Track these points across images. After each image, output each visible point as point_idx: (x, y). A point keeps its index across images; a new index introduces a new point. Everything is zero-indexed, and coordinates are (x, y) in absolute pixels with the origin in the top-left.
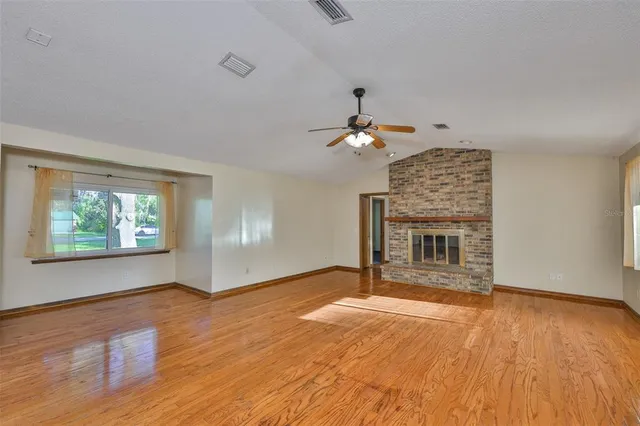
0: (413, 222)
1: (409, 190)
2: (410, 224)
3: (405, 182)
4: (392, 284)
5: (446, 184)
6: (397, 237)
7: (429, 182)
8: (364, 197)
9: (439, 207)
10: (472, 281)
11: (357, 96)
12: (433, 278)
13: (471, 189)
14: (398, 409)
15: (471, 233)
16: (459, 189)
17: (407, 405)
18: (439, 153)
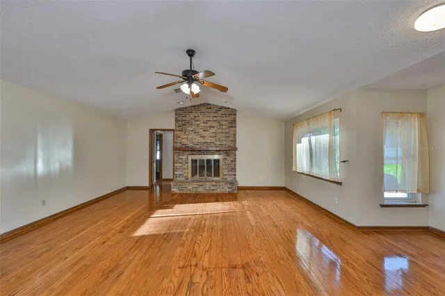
0: (191, 151)
1: (190, 129)
2: (190, 152)
3: (186, 123)
4: (181, 195)
5: (213, 127)
6: (180, 161)
7: (202, 125)
8: (152, 131)
9: (208, 141)
10: (229, 186)
11: (189, 55)
12: (206, 187)
13: (227, 131)
14: (258, 275)
15: (226, 157)
16: (220, 131)
17: (260, 270)
18: (209, 106)
